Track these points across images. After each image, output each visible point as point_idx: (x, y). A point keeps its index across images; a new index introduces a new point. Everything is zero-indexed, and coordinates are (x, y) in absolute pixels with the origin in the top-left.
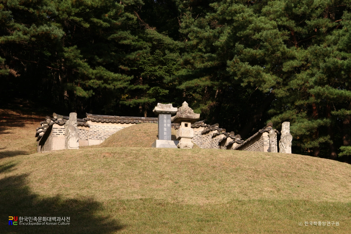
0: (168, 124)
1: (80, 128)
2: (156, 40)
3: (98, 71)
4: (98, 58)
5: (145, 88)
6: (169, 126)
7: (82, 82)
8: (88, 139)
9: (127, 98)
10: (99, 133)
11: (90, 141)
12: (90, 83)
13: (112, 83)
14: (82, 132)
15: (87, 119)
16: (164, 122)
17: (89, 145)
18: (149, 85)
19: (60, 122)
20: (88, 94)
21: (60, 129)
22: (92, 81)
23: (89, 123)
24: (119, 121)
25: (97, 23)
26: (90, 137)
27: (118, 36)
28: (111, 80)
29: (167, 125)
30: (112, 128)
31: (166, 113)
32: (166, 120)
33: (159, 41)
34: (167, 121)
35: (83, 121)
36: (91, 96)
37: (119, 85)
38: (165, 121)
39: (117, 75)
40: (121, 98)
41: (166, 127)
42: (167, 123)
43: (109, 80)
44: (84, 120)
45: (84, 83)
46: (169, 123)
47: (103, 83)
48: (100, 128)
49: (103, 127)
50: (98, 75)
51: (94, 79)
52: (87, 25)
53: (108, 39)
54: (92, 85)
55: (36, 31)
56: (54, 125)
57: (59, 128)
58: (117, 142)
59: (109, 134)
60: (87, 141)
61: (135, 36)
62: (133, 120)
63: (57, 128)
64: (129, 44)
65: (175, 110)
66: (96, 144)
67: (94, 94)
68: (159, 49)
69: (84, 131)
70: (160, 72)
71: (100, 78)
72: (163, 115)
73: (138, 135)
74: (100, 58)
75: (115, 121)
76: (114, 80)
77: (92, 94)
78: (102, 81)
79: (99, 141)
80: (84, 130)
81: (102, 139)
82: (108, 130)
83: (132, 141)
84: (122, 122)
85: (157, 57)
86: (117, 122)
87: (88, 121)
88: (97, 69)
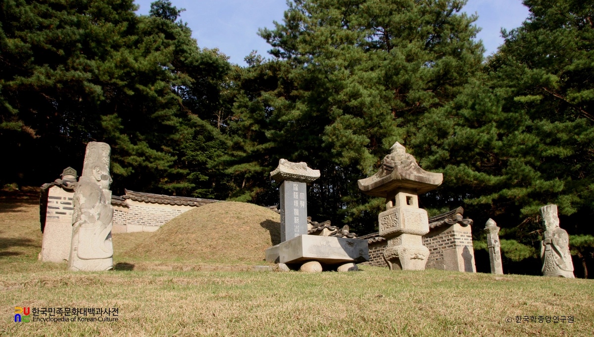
0: (301, 202)
1: (116, 208)
2: (199, 126)
3: (140, 146)
4: (139, 135)
5: (185, 173)
6: (303, 205)
7: (121, 158)
8: (127, 224)
9: (166, 182)
10: (142, 216)
11: (129, 226)
12: (129, 159)
13: (154, 162)
14: (118, 214)
15: (126, 197)
16: (294, 197)
17: (128, 232)
18: (190, 170)
19: (68, 183)
20: (126, 171)
21: (67, 201)
22: (132, 157)
23: (129, 202)
24: (169, 201)
25: (143, 91)
26: (130, 221)
27: (163, 113)
28: (154, 158)
29: (299, 202)
30: (159, 210)
31: (298, 179)
32: (297, 193)
33: (202, 126)
34: (299, 195)
35: (121, 199)
36: (130, 174)
37: (162, 165)
38: (296, 195)
39: (160, 153)
40: (160, 182)
41: (297, 208)
42: (299, 200)
43: (151, 158)
44: (123, 198)
45: (122, 159)
46: (302, 200)
47: (144, 161)
48: (142, 210)
49: (147, 209)
50: (139, 151)
51: (134, 155)
52: (132, 93)
53: (152, 117)
54: (131, 162)
55: (65, 76)
56: (51, 190)
57: (65, 198)
58: (187, 233)
59: (155, 218)
60: (125, 227)
61: (179, 119)
62: (187, 201)
63: (60, 198)
64: (173, 125)
65: (316, 174)
66: (138, 231)
67: (133, 171)
68: (201, 135)
69: (121, 213)
70: (201, 158)
71: (141, 154)
72: (291, 182)
73: (225, 221)
74: (142, 135)
75: (163, 201)
76: (156, 159)
77: (131, 172)
78: (144, 158)
79: (141, 226)
80: (121, 211)
81: (146, 224)
82: (153, 213)
83: (217, 233)
84: (173, 203)
85: (199, 143)
86: (166, 203)
87: (127, 200)
88: (138, 144)
